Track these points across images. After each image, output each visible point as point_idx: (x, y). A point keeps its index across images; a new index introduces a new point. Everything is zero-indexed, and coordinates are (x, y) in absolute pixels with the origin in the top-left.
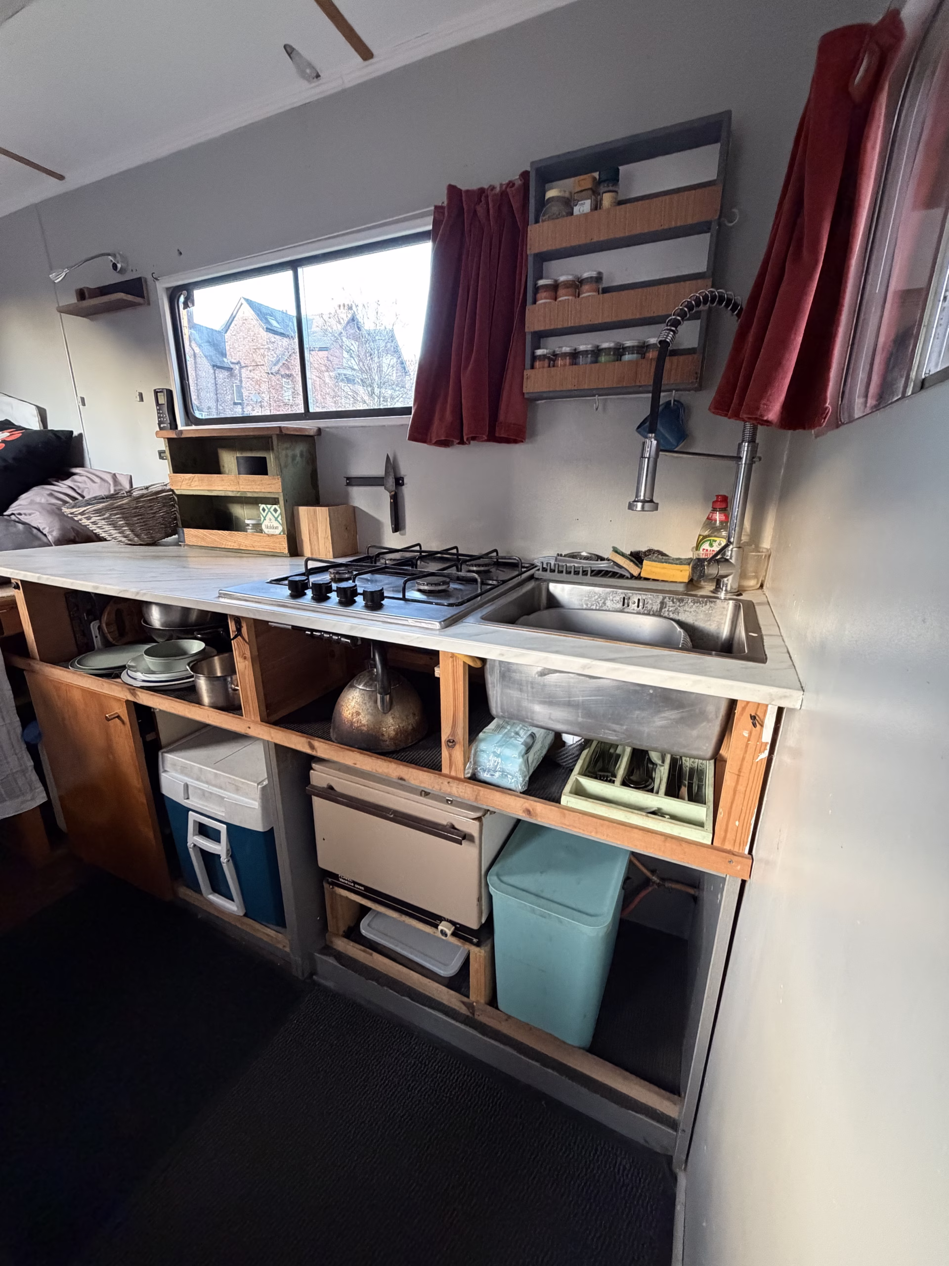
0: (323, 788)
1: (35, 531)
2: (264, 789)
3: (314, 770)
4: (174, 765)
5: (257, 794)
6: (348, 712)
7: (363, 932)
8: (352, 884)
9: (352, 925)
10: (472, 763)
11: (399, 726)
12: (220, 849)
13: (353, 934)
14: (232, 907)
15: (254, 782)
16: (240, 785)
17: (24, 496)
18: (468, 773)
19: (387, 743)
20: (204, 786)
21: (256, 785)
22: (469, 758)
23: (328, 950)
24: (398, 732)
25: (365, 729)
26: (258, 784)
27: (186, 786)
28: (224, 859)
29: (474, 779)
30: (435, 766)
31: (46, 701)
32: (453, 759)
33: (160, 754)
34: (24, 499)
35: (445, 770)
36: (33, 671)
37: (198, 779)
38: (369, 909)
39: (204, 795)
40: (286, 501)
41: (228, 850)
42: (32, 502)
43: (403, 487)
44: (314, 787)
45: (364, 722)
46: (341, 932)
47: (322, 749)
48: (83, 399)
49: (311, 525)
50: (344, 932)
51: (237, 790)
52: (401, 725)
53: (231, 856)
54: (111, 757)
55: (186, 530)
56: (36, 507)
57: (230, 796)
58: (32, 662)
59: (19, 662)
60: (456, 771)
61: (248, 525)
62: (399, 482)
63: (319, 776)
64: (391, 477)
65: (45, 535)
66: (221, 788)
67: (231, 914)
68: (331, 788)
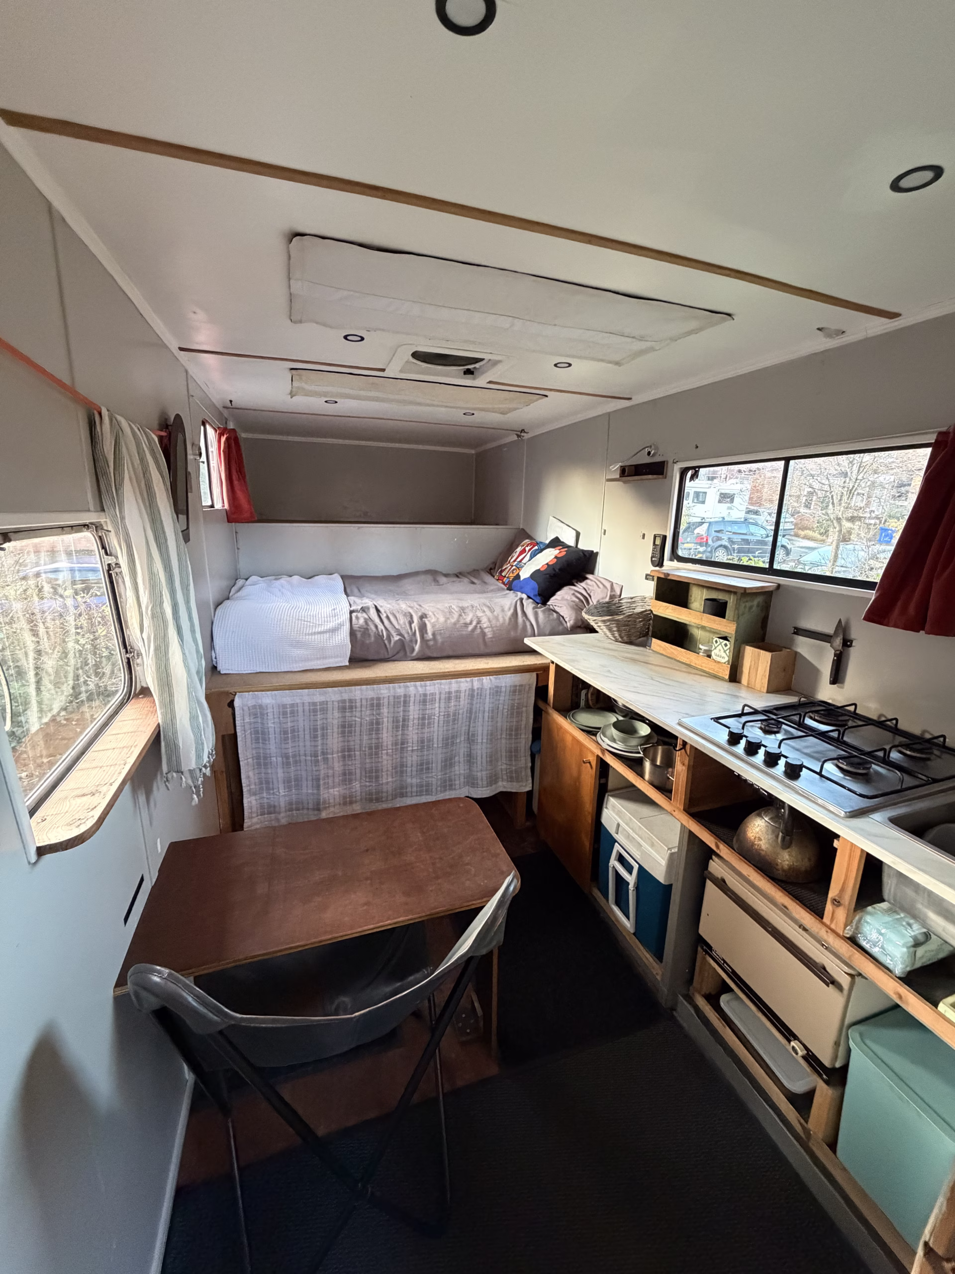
0: (718, 878)
1: (561, 618)
2: (672, 854)
3: (713, 860)
4: (614, 806)
5: (667, 856)
6: (752, 834)
7: (722, 1004)
8: (722, 962)
9: (713, 993)
10: (854, 927)
11: (793, 864)
12: (631, 879)
13: (713, 1000)
14: (627, 924)
15: (666, 846)
16: (655, 843)
17: (559, 593)
18: (847, 933)
19: (779, 872)
20: (631, 832)
21: (667, 849)
22: (852, 922)
23: (690, 1000)
24: (791, 868)
25: (763, 853)
26: (669, 849)
27: (618, 825)
28: (631, 887)
29: (853, 941)
30: (818, 912)
31: (550, 731)
32: (835, 915)
33: (606, 796)
34: (559, 595)
35: (826, 920)
36: (547, 713)
37: (627, 824)
38: (730, 990)
39: (628, 837)
40: (736, 640)
41: (635, 883)
42: (563, 599)
43: (851, 648)
44: (710, 873)
45: (763, 847)
46: (703, 993)
47: (724, 851)
48: (605, 531)
49: (753, 662)
50: (705, 993)
51: (652, 845)
52: (795, 864)
53: (636, 888)
54: (577, 784)
55: (654, 640)
56: (565, 602)
57: (646, 847)
58: (548, 707)
59: (541, 705)
60: (836, 925)
61: (701, 649)
62: (847, 643)
63: (715, 867)
64: (839, 638)
65: (566, 622)
66: (641, 838)
67: (625, 928)
68: (724, 881)
